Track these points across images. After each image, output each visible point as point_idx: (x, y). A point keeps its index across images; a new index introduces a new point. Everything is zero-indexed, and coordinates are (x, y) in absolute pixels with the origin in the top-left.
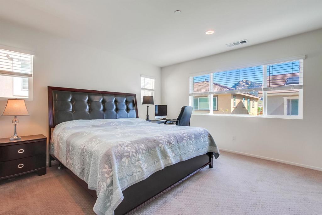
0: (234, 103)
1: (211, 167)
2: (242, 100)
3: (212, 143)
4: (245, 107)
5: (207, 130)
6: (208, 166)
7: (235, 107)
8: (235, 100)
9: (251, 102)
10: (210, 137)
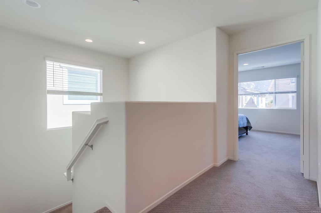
0: (246, 99)
1: (247, 134)
2: (252, 97)
3: (248, 122)
4: (254, 103)
5: (246, 116)
6: (245, 134)
7: (246, 102)
8: (246, 97)
9: (260, 98)
10: (247, 119)
